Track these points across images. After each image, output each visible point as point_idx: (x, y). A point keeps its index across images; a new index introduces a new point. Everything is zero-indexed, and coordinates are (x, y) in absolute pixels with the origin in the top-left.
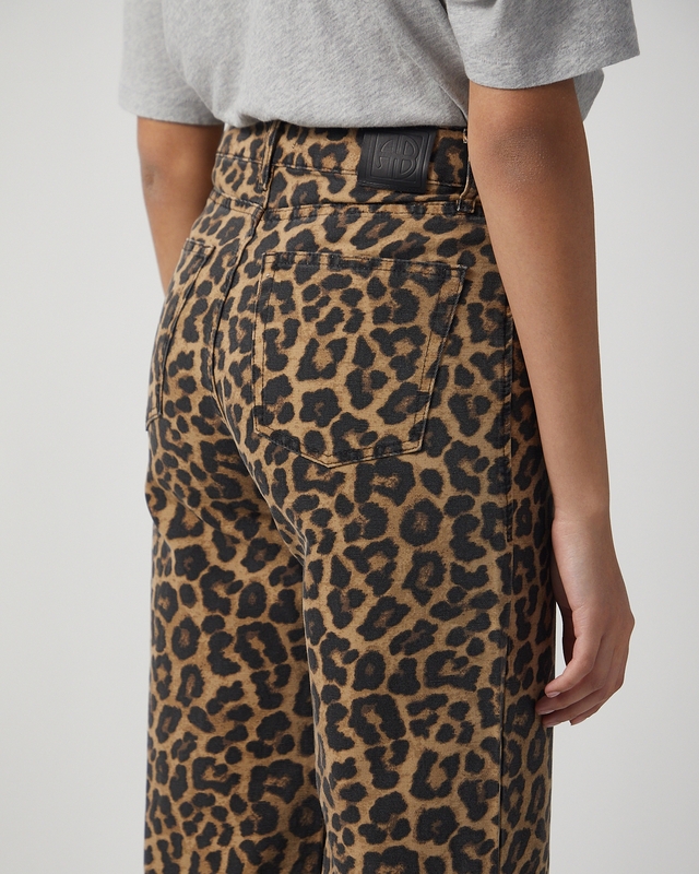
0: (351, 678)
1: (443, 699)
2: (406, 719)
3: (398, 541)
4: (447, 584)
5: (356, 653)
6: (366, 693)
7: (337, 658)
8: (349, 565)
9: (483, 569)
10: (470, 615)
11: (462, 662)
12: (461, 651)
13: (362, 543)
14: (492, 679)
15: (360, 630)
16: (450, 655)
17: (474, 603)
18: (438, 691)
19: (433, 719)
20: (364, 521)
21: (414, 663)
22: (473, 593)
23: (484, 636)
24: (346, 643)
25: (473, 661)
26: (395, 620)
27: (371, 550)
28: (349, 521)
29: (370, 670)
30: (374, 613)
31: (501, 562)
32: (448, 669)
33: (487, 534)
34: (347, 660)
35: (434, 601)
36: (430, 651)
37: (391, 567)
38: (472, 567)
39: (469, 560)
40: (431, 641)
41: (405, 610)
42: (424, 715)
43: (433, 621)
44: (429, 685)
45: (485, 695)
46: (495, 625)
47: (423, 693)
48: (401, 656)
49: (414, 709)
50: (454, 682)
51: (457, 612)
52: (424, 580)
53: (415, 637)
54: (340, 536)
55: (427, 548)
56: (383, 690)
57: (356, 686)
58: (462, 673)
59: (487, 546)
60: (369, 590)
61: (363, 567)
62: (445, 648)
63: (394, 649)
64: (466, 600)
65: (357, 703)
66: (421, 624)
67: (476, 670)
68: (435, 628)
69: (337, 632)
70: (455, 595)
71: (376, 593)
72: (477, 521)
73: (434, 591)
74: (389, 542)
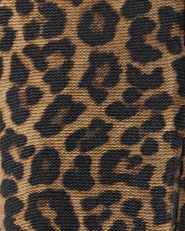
0: (27, 173)
1: (116, 196)
2: (80, 214)
3: (76, 41)
4: (123, 85)
5: (32, 149)
6: (41, 188)
7: (15, 153)
8: (28, 63)
9: (158, 71)
10: (145, 115)
11: (136, 161)
12: (135, 150)
13: (41, 42)
14: (165, 178)
15: (37, 127)
16: (124, 153)
17: (150, 104)
18: (112, 188)
19: (107, 215)
20: (43, 20)
21: (89, 160)
22: (148, 94)
23: (158, 136)
24: (23, 139)
25: (147, 161)
26: (70, 118)
27: (50, 49)
28: (28, 20)
29: (45, 165)
30: (50, 111)
31: (176, 65)
32: (122, 168)
33: (163, 37)
34: (24, 155)
35: (109, 101)
36: (104, 149)
37: (68, 66)
38: (148, 68)
39: (144, 62)
40: (106, 140)
41: (81, 108)
42: (98, 210)
43: (108, 120)
44: (103, 182)
45: (158, 192)
46: (169, 126)
47: (97, 189)
48: (76, 153)
49: (87, 204)
50: (128, 180)
51: (132, 112)
52: (100, 80)
53: (90, 134)
54: (20, 34)
55: (104, 49)
56: (58, 185)
57: (33, 181)
58: (136, 171)
59: (163, 48)
60: (46, 88)
61: (41, 65)
62: (120, 147)
63: (70, 145)
64: (141, 101)
65: (33, 198)
66: (96, 123)
67: (150, 170)
68: (110, 127)
69: (15, 127)
70: (130, 95)
71: (54, 90)
72: (153, 25)
73: (110, 90)
74: (66, 42)
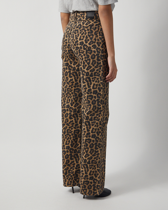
0: (85, 75)
1: (96, 77)
3: (91, 59)
4: (96, 64)
5: (86, 72)
7: (84, 73)
8: (85, 62)
9: (100, 62)
10: (99, 68)
12: (98, 72)
13: (86, 59)
14: (102, 75)
15: (86, 69)
19: (95, 80)
20: (87, 56)
21: (92, 73)
22: (99, 65)
23: (101, 70)
24: (85, 71)
26: (90, 68)
27: (87, 60)
28: (85, 57)
29: (87, 74)
30: (88, 67)
31: (102, 61)
33: (101, 58)
34: (85, 73)
35: (95, 66)
37: (90, 62)
38: (99, 62)
39: (99, 61)
40: (94, 71)
41: (91, 67)
45: (101, 77)
47: (94, 77)
49: (92, 79)
50: (97, 75)
51: (97, 67)
52: (94, 63)
54: (84, 58)
55: (94, 60)
56: (89, 76)
57: (86, 76)
59: (101, 59)
60: (87, 65)
61: (86, 62)
62: (96, 71)
63: (90, 71)
65: (86, 78)
66: (93, 69)
67: (100, 74)
68: (95, 69)
69: (84, 70)
70: (97, 65)
71: (88, 65)
74: (89, 59)
